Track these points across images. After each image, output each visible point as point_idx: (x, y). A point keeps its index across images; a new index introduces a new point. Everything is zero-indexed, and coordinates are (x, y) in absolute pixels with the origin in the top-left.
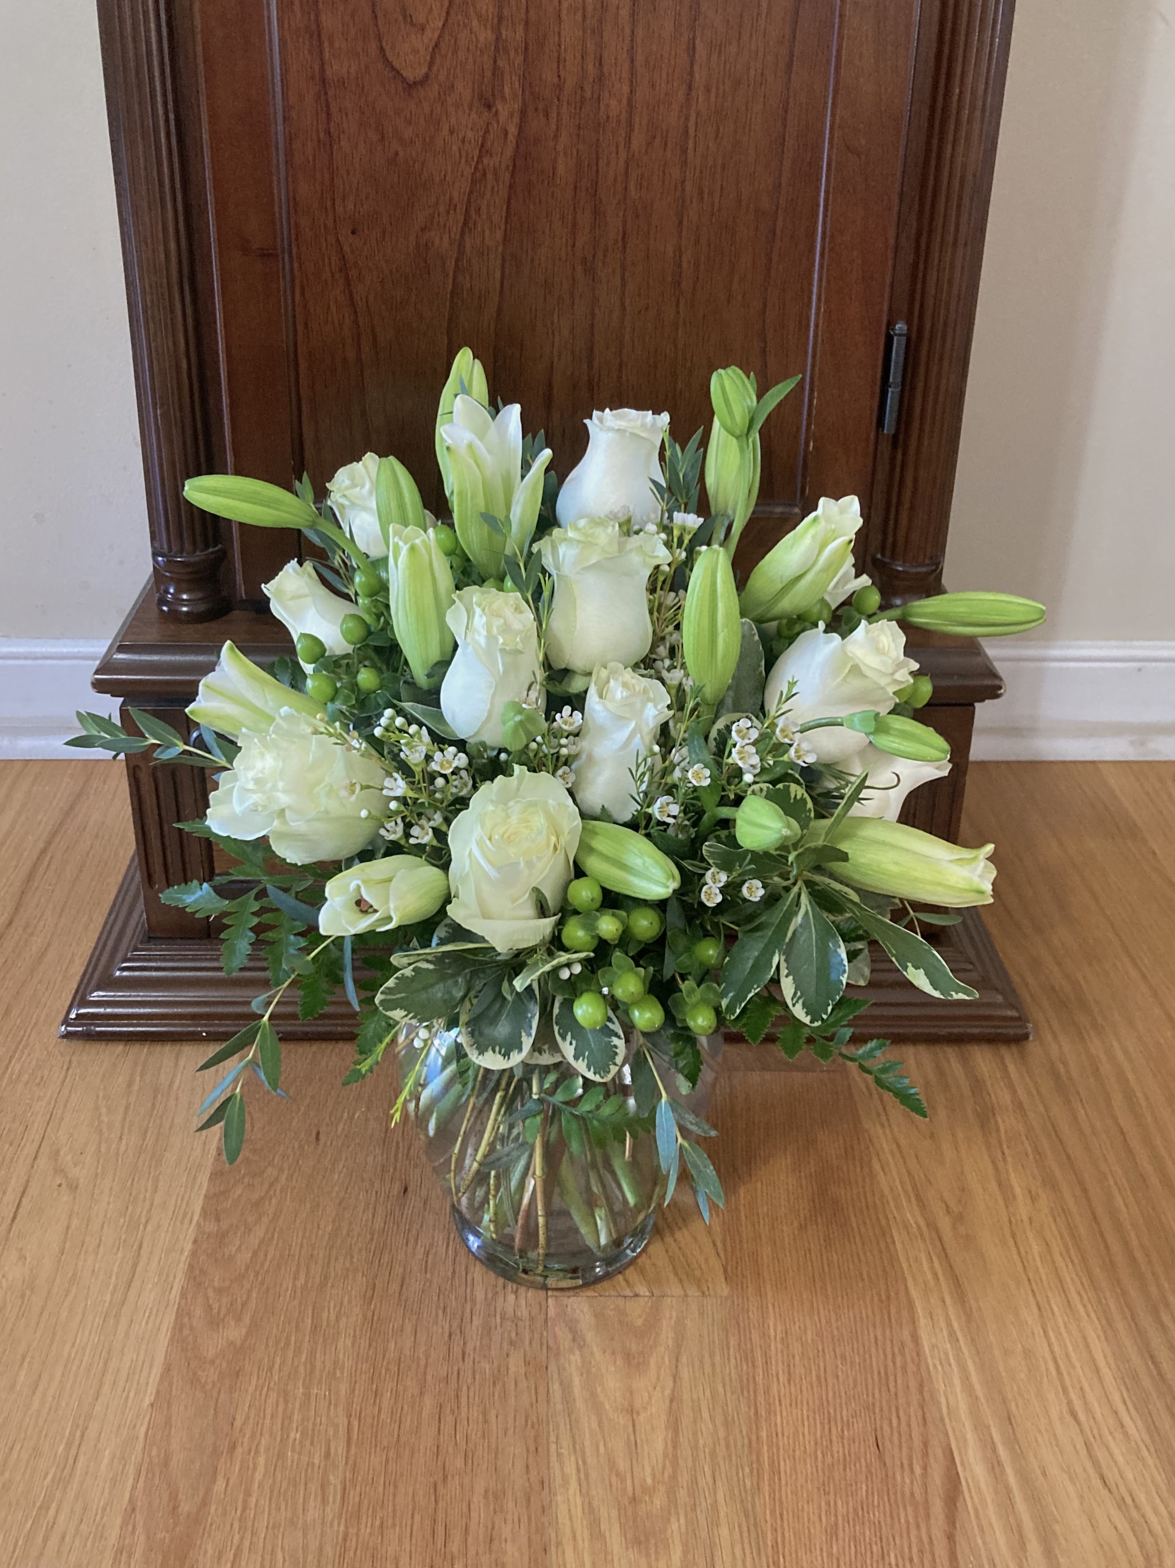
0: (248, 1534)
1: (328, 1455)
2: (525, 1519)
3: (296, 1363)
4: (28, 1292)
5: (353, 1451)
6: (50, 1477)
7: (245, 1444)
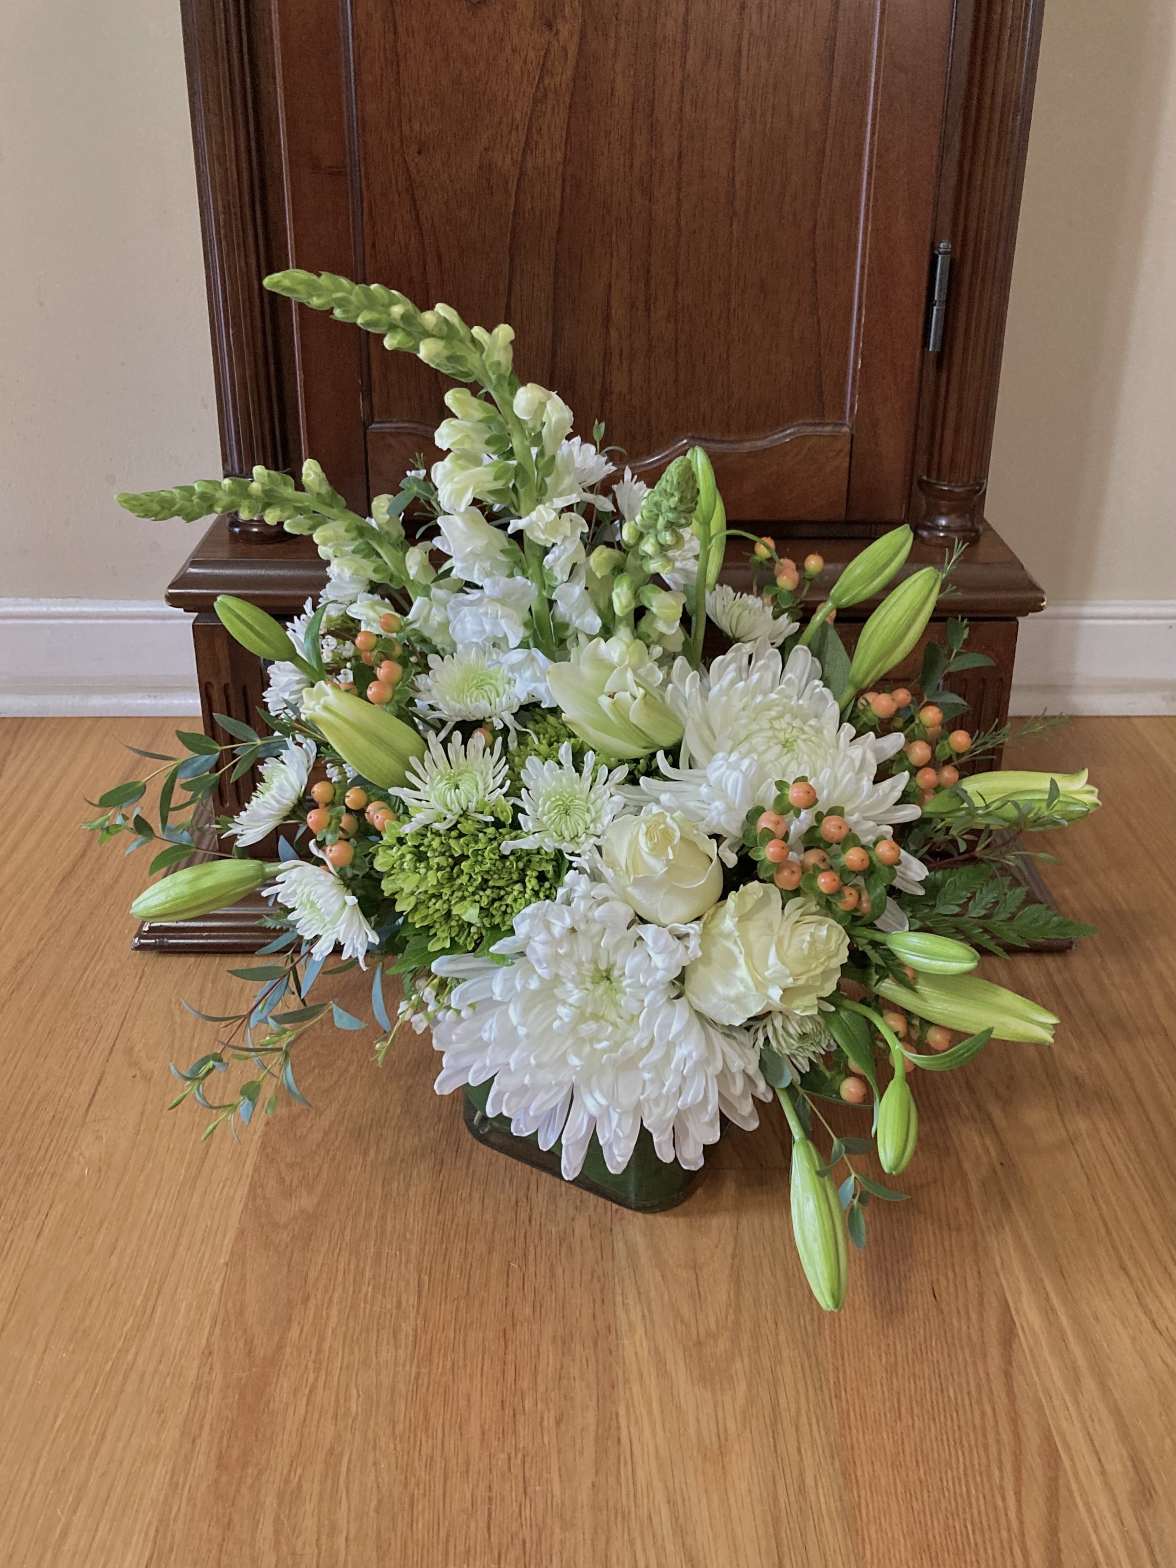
0: (323, 1372)
1: (399, 1303)
2: (592, 1361)
3: (367, 1226)
4: (104, 1168)
5: (424, 1300)
6: (129, 1325)
7: (319, 1297)
